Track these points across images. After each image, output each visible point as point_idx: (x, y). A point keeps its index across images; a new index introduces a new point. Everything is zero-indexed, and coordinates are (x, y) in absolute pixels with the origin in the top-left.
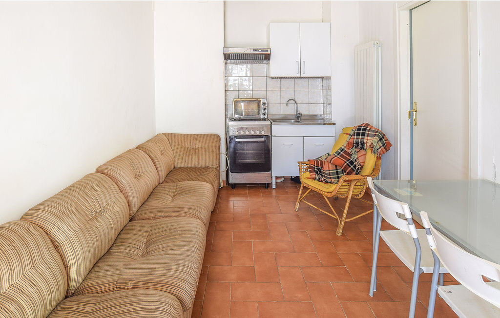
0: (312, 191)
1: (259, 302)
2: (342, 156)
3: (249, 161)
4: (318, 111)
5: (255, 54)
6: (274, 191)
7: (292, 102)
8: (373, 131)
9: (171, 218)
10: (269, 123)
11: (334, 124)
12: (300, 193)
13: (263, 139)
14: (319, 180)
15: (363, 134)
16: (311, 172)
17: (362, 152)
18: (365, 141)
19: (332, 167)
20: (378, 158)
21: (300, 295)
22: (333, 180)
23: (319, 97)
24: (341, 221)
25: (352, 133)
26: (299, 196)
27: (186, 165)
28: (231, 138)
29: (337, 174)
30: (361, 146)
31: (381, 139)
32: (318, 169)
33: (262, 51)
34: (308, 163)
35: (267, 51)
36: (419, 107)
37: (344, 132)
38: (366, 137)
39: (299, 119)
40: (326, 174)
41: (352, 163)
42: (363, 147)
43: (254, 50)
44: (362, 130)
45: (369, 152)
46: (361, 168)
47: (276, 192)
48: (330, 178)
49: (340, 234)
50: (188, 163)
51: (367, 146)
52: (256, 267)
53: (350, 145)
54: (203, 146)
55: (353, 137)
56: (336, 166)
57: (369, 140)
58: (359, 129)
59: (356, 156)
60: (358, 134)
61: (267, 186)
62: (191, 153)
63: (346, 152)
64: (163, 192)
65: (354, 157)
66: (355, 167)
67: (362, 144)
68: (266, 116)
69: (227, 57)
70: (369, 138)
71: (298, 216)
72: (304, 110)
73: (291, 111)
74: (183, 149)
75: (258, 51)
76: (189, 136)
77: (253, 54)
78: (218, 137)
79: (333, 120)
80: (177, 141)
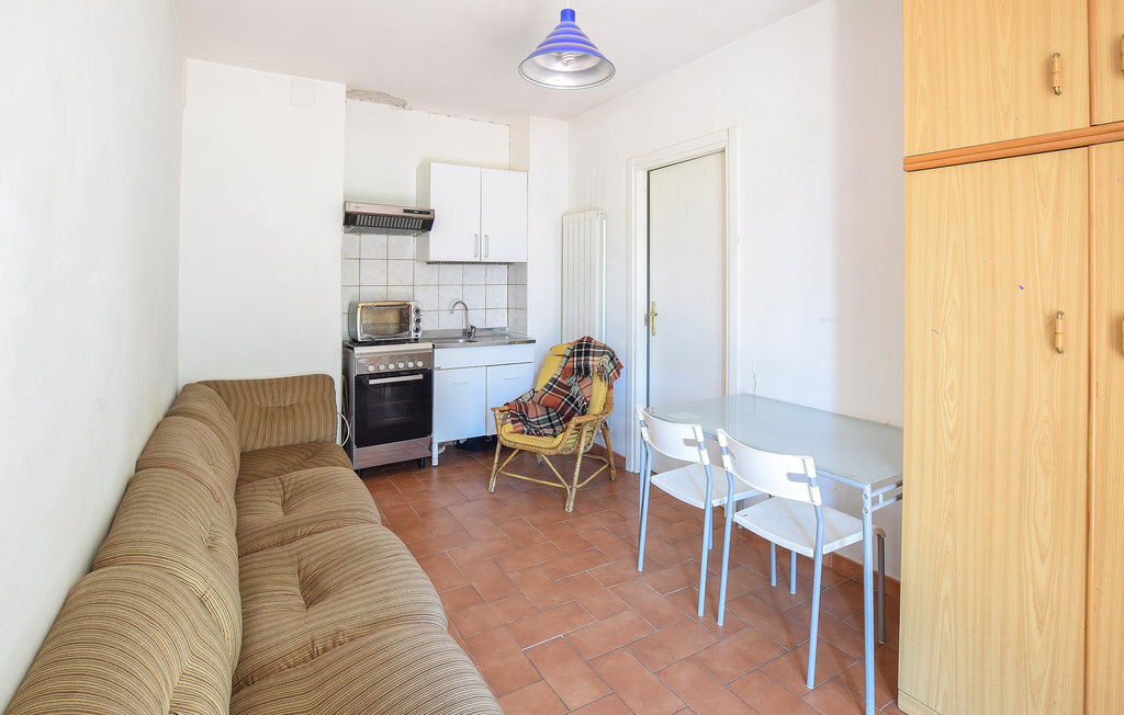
0: (520, 451)
1: (505, 625)
2: (555, 391)
3: (392, 420)
4: (499, 320)
5: (405, 217)
6: (435, 471)
7: (460, 306)
8: (601, 348)
9: (320, 535)
10: (429, 345)
11: (534, 341)
12: (496, 461)
13: (420, 377)
14: (528, 434)
15: (587, 353)
16: (513, 422)
17: (587, 381)
18: (590, 363)
19: (541, 411)
20: (610, 387)
21: (556, 598)
22: (546, 431)
23: (500, 296)
24: (571, 490)
25: (568, 353)
26: (495, 466)
27: (266, 445)
28: (361, 380)
29: (550, 419)
30: (584, 372)
31: (612, 359)
32: (523, 416)
33: (420, 212)
34: (507, 408)
35: (428, 213)
36: (657, 309)
37: (553, 352)
38: (591, 358)
39: (469, 335)
40: (533, 423)
41: (572, 400)
42: (587, 372)
43: (405, 211)
44: (584, 347)
45: (596, 380)
46: (588, 405)
47: (440, 472)
48: (541, 428)
49: (571, 509)
50: (270, 441)
51: (594, 370)
52: (474, 585)
53: (566, 372)
54: (303, 400)
55: (571, 359)
56: (547, 408)
57: (594, 362)
58: (580, 346)
59: (577, 389)
60: (579, 354)
61: (422, 463)
62: (277, 416)
63: (560, 385)
64: (257, 498)
65: (575, 389)
66: (576, 405)
67: (587, 368)
68: (420, 334)
69: (350, 220)
70: (596, 358)
71: (496, 500)
72: (477, 320)
73: (455, 323)
74: (256, 412)
75: (412, 212)
76: (267, 383)
77: (402, 217)
78: (327, 380)
79: (530, 336)
80: (240, 395)
